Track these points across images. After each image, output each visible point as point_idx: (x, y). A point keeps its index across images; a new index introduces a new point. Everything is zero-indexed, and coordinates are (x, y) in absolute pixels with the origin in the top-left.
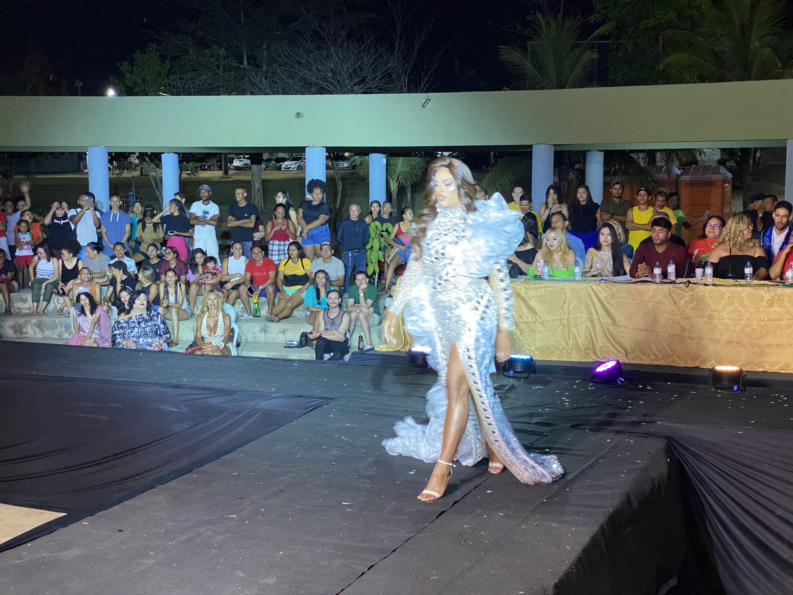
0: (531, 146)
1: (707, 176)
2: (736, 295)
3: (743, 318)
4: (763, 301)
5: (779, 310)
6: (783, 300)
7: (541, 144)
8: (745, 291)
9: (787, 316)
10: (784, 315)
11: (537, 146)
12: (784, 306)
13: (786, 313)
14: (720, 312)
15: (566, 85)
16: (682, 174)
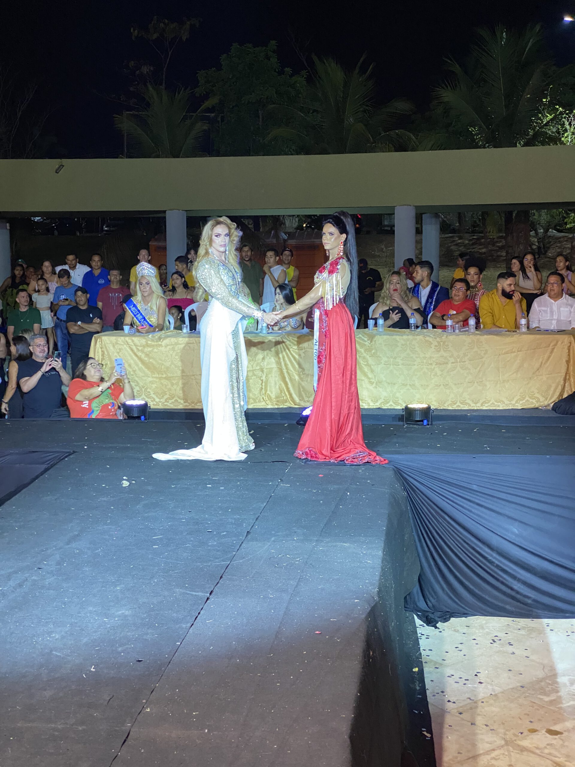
0: (164, 212)
1: (310, 241)
2: (408, 343)
3: (415, 363)
4: (431, 347)
5: (445, 354)
6: (447, 345)
7: (173, 209)
8: (416, 339)
9: (452, 360)
10: (449, 359)
11: (170, 211)
12: (449, 351)
13: (450, 357)
14: (395, 358)
15: (180, 154)
16: (288, 239)
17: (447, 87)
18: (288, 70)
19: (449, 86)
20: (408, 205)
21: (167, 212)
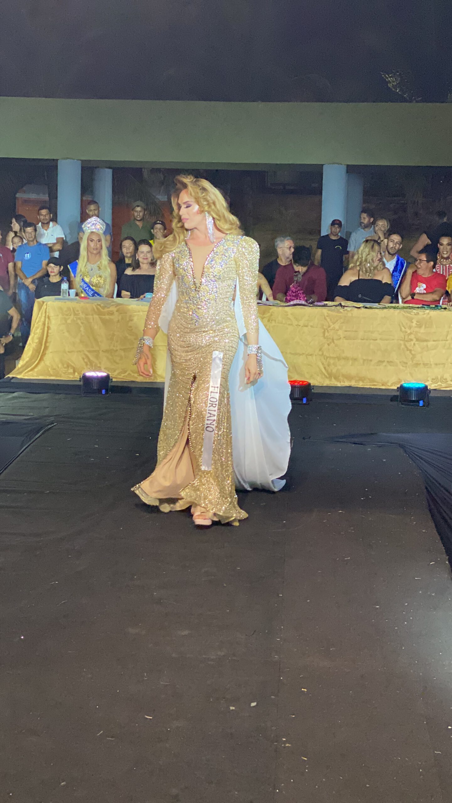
0: (57, 160)
7: (67, 158)
11: (63, 161)
20: (338, 164)
21: (59, 161)
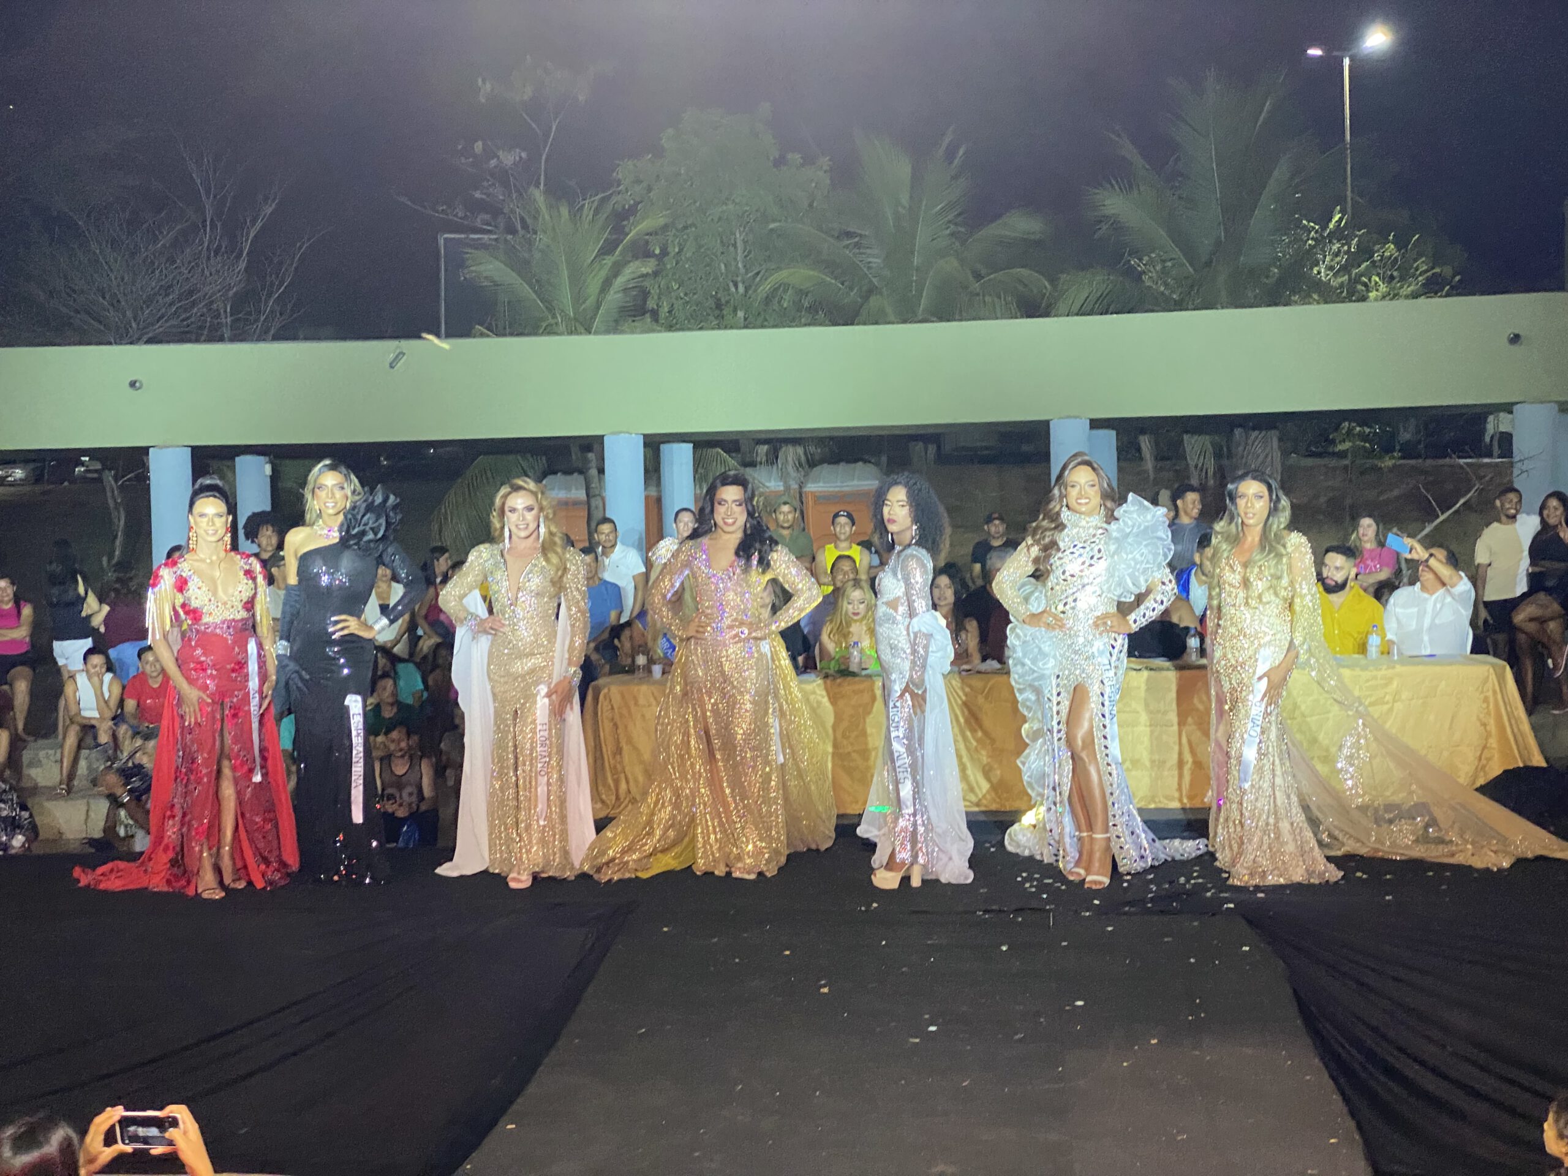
0: (602, 438)
7: (621, 432)
11: (613, 437)
17: (1112, 186)
18: (795, 157)
19: (1117, 187)
20: (1076, 417)
21: (605, 438)
